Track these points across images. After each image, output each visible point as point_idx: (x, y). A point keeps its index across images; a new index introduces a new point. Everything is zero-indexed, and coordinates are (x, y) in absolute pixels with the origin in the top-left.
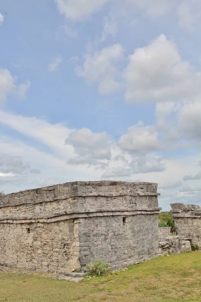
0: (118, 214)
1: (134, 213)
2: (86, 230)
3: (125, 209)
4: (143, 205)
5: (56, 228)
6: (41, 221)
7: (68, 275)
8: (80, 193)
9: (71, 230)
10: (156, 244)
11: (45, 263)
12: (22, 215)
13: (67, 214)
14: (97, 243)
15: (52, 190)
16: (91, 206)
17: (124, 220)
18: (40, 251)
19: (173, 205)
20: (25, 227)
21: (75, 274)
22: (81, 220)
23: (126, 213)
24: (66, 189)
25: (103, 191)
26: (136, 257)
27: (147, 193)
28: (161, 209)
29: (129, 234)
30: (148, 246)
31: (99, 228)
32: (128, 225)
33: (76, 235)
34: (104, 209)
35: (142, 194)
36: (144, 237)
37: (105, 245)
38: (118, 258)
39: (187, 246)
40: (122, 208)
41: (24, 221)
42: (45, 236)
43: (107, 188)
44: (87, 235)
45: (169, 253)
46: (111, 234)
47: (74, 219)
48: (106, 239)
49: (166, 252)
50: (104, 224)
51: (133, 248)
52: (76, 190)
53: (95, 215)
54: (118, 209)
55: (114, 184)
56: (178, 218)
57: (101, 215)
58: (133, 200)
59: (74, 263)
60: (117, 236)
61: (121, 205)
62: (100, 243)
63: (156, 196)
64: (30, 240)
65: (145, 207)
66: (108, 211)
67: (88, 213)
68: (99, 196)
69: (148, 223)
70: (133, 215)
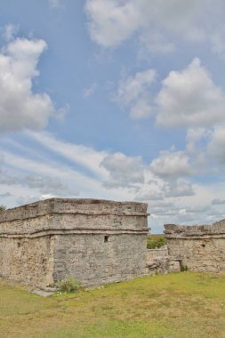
0: (98, 232)
1: (119, 232)
2: (61, 247)
3: (108, 227)
4: (131, 225)
5: (37, 243)
6: (27, 236)
7: (42, 289)
8: (56, 210)
9: (48, 246)
10: (143, 264)
11: (29, 277)
12: (15, 230)
13: (44, 230)
14: (74, 260)
15: (35, 206)
16: (67, 223)
17: (106, 238)
18: (26, 265)
19: (166, 226)
20: (17, 241)
21: (47, 289)
22: (56, 237)
23: (108, 232)
24: (46, 205)
25: (83, 209)
26: (119, 275)
27: (134, 213)
28: (150, 229)
29: (111, 252)
30: (133, 265)
31: (77, 245)
32: (110, 244)
33: (52, 252)
34: (82, 226)
35: (129, 213)
36: (129, 257)
37: (82, 262)
38: (97, 276)
39: (176, 267)
40: (104, 226)
41: (15, 236)
42: (30, 251)
43: (88, 206)
44: (62, 252)
45: (157, 273)
46: (90, 252)
47: (51, 235)
48: (83, 257)
49: (154, 272)
50: (83, 241)
51: (116, 267)
52: (52, 206)
53: (72, 232)
54: (99, 227)
55: (96, 202)
56: (170, 239)
57: (79, 232)
58: (118, 219)
59: (49, 279)
60: (97, 254)
61: (103, 223)
62: (77, 260)
63: (145, 217)
64: (20, 254)
65: (131, 226)
66: (87, 229)
67: (64, 230)
68: (77, 213)
69: (134, 242)
70: (117, 235)
